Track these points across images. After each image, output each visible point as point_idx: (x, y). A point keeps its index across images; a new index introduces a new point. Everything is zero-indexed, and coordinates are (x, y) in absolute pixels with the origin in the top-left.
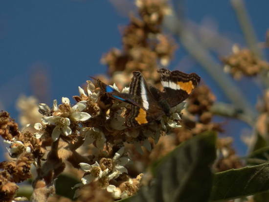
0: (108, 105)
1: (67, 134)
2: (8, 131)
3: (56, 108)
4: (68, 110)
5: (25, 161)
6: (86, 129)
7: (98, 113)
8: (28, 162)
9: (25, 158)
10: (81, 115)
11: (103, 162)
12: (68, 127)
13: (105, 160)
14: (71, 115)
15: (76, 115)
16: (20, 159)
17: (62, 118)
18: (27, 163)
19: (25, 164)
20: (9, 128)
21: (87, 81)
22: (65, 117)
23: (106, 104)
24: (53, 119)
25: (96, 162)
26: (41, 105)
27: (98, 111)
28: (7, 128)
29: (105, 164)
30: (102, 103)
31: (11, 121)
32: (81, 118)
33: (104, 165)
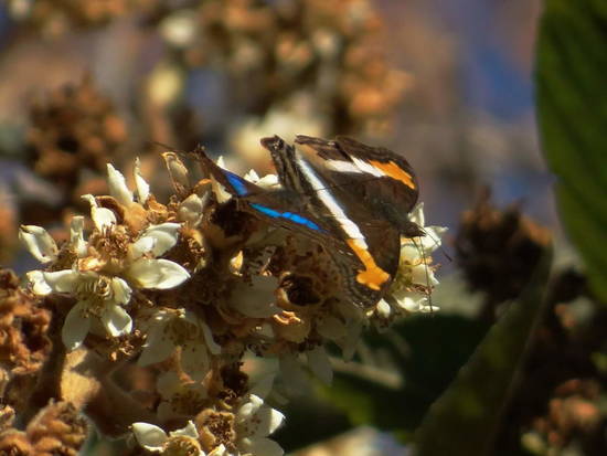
0: (234, 238)
1: (115, 332)
2: (17, 337)
3: (81, 246)
4: (123, 254)
5: (58, 435)
6: (168, 314)
7: (203, 263)
8: (67, 437)
9: (60, 424)
10: (163, 270)
11: (206, 423)
12: (118, 309)
13: (212, 416)
14: (128, 269)
15: (145, 271)
16: (44, 428)
17: (102, 278)
18: (64, 442)
19: (58, 444)
20: (20, 326)
21: (165, 154)
22: (112, 275)
23: (229, 233)
24: (73, 278)
25: (190, 422)
26: (26, 231)
27: (203, 255)
28: (15, 324)
29: (213, 430)
30: (217, 231)
31: (23, 303)
32: (161, 278)
33: (209, 433)
